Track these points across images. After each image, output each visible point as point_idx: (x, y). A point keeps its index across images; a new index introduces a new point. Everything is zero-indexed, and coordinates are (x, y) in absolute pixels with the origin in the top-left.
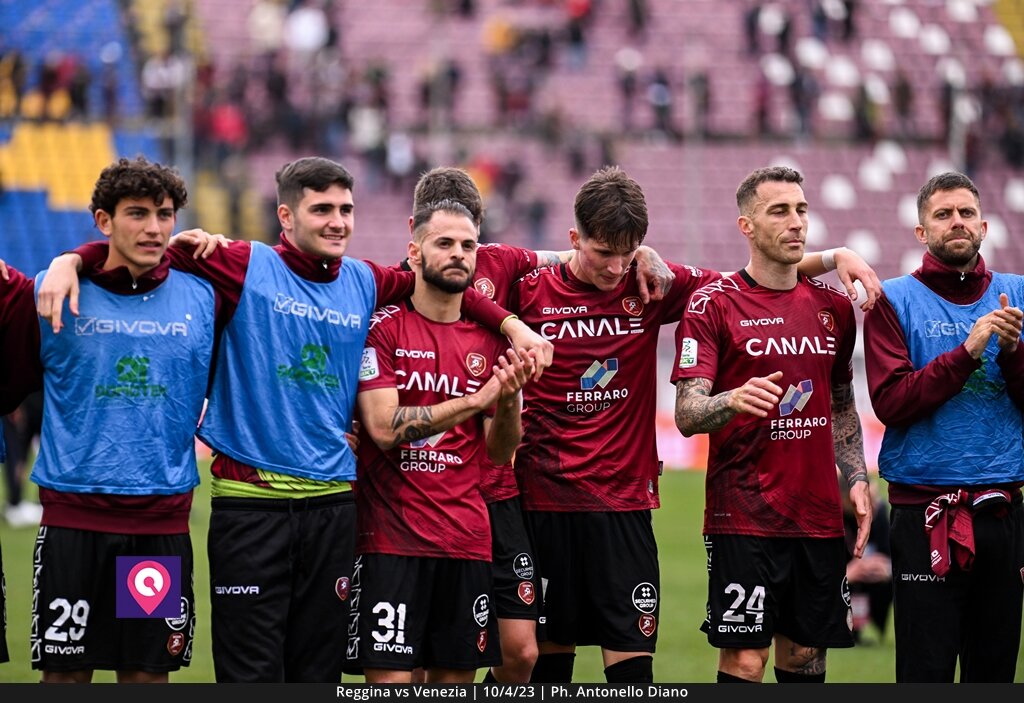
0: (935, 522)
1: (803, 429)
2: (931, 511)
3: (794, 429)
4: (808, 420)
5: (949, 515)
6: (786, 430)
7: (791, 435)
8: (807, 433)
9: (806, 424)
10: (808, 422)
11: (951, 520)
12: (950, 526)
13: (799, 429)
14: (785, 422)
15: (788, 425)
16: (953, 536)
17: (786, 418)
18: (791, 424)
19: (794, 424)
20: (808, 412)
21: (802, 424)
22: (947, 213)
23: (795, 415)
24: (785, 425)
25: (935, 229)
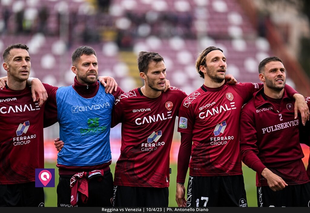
0: (73, 184)
1: (27, 140)
2: (72, 180)
3: (23, 140)
4: (29, 136)
5: (78, 182)
6: (20, 141)
7: (22, 143)
8: (29, 141)
9: (28, 138)
10: (29, 137)
11: (79, 184)
12: (79, 186)
13: (25, 140)
14: (19, 138)
15: (21, 139)
16: (80, 190)
17: (19, 136)
18: (22, 139)
19: (23, 139)
20: (29, 133)
21: (27, 138)
22: (88, 64)
23: (24, 135)
24: (20, 139)
25: (83, 70)
